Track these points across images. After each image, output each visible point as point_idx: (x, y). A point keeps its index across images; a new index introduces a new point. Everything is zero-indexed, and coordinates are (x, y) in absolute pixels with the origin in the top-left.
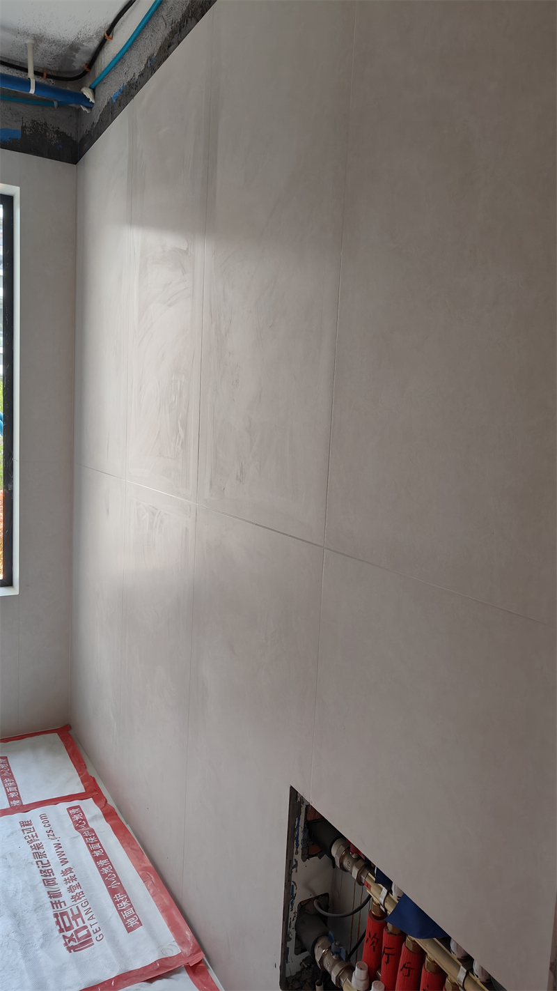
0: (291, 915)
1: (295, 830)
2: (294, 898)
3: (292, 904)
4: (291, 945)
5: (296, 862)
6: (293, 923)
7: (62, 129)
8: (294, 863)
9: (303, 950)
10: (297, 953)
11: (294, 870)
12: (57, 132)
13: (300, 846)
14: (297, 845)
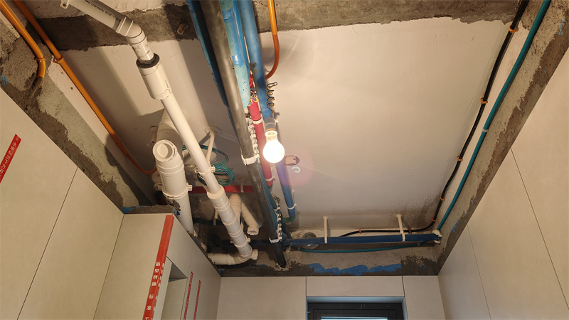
7: (424, 257)
12: (422, 259)
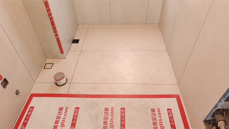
0: (214, 110)
1: (226, 94)
2: (216, 107)
3: (215, 108)
4: (210, 115)
5: (222, 101)
6: (213, 112)
8: (221, 101)
9: (213, 117)
10: (211, 117)
11: (220, 103)
13: (226, 98)
14: (225, 98)
